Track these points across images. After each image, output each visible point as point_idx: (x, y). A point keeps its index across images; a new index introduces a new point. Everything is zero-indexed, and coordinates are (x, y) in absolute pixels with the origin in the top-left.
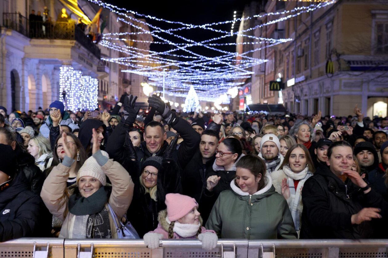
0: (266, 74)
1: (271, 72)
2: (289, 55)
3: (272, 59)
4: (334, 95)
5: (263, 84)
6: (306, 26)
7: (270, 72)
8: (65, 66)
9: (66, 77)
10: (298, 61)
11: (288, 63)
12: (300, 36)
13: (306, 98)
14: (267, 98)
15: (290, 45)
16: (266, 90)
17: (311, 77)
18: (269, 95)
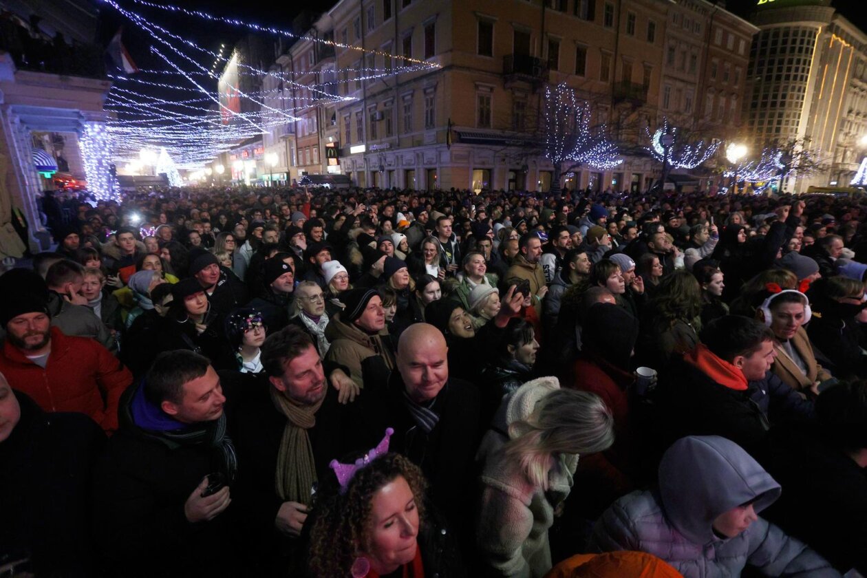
0: (300, 135)
1: (310, 134)
2: (350, 116)
3: (309, 117)
4: (441, 168)
5: (294, 147)
6: (387, 86)
7: (307, 134)
8: (96, 122)
9: (101, 142)
10: (373, 125)
11: (348, 126)
12: (374, 96)
13: (391, 168)
14: (305, 166)
15: (352, 104)
16: (301, 156)
17: (399, 145)
18: (308, 163)
